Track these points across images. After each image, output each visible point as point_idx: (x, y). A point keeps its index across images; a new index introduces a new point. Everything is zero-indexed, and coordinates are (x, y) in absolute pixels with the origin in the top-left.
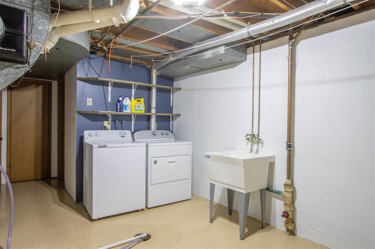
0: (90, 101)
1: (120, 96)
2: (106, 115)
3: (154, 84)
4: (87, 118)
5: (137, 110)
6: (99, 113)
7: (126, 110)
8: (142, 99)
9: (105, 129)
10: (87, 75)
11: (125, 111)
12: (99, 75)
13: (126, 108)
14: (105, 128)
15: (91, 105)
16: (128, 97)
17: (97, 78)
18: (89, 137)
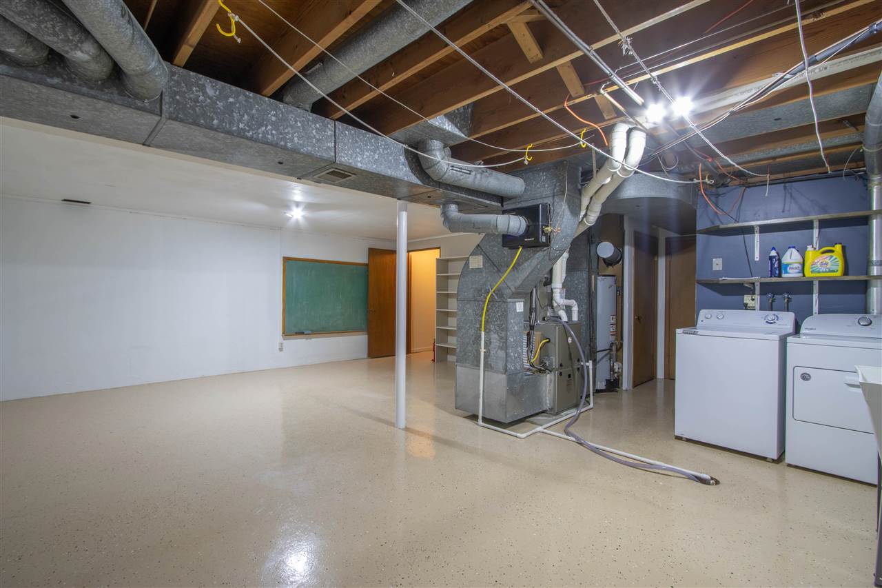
0: (717, 262)
1: (773, 249)
2: (743, 284)
3: (874, 209)
4: (714, 290)
5: (819, 272)
6: (721, 282)
7: (786, 272)
8: (838, 248)
9: (746, 309)
10: (713, 223)
11: (784, 275)
12: (735, 218)
13: (786, 269)
14: (746, 307)
15: (721, 269)
16: (794, 247)
17: (718, 226)
18: (704, 319)
